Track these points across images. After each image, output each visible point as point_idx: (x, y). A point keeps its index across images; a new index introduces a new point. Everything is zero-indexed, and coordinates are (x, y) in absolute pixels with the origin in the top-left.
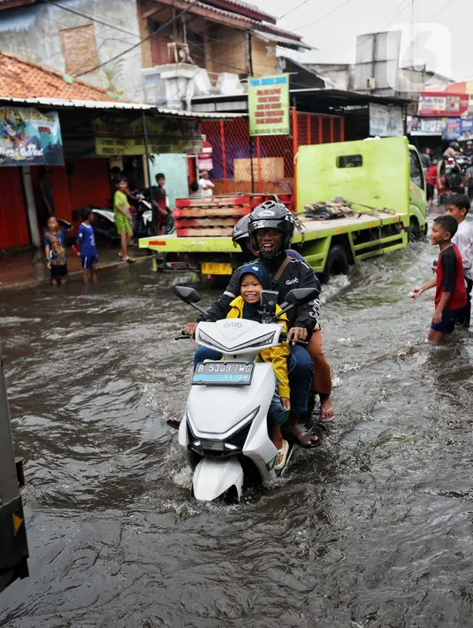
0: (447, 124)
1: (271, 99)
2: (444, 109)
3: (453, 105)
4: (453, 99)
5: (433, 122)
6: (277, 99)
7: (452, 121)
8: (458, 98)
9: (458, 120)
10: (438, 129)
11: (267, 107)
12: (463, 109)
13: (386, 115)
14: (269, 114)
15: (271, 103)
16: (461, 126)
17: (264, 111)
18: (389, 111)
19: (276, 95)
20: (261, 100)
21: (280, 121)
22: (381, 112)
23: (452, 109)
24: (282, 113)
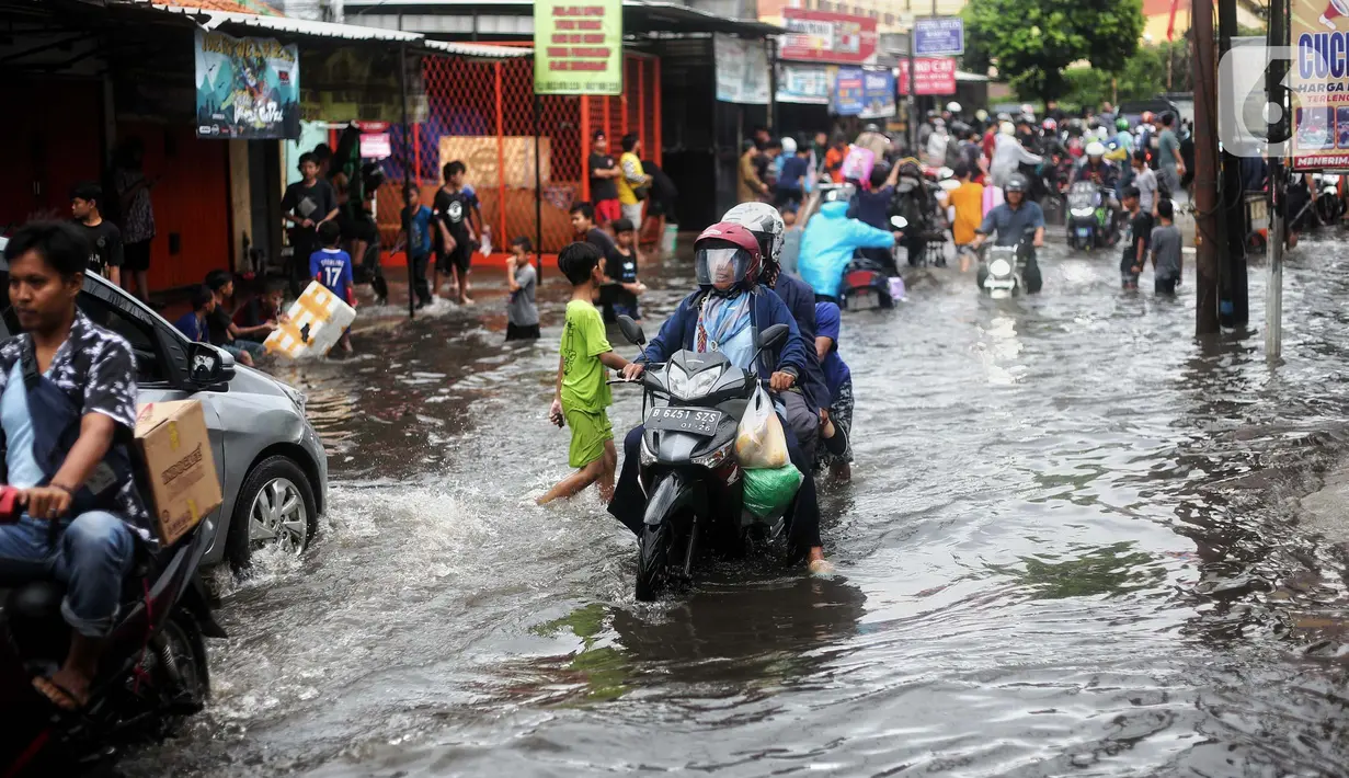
0: (838, 81)
1: (583, 25)
2: (828, 47)
3: (846, 40)
4: (848, 27)
5: (811, 75)
6: (596, 25)
7: (847, 75)
8: (856, 27)
9: (859, 72)
10: (821, 90)
11: (576, 38)
12: (866, 50)
13: (740, 59)
14: (578, 52)
15: (584, 32)
16: (863, 86)
17: (569, 46)
18: (745, 49)
19: (594, 18)
20: (561, 24)
21: (602, 67)
22: (732, 52)
23: (845, 48)
24: (606, 53)
